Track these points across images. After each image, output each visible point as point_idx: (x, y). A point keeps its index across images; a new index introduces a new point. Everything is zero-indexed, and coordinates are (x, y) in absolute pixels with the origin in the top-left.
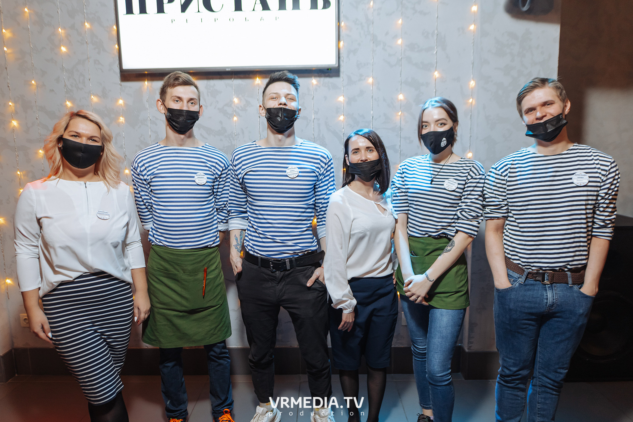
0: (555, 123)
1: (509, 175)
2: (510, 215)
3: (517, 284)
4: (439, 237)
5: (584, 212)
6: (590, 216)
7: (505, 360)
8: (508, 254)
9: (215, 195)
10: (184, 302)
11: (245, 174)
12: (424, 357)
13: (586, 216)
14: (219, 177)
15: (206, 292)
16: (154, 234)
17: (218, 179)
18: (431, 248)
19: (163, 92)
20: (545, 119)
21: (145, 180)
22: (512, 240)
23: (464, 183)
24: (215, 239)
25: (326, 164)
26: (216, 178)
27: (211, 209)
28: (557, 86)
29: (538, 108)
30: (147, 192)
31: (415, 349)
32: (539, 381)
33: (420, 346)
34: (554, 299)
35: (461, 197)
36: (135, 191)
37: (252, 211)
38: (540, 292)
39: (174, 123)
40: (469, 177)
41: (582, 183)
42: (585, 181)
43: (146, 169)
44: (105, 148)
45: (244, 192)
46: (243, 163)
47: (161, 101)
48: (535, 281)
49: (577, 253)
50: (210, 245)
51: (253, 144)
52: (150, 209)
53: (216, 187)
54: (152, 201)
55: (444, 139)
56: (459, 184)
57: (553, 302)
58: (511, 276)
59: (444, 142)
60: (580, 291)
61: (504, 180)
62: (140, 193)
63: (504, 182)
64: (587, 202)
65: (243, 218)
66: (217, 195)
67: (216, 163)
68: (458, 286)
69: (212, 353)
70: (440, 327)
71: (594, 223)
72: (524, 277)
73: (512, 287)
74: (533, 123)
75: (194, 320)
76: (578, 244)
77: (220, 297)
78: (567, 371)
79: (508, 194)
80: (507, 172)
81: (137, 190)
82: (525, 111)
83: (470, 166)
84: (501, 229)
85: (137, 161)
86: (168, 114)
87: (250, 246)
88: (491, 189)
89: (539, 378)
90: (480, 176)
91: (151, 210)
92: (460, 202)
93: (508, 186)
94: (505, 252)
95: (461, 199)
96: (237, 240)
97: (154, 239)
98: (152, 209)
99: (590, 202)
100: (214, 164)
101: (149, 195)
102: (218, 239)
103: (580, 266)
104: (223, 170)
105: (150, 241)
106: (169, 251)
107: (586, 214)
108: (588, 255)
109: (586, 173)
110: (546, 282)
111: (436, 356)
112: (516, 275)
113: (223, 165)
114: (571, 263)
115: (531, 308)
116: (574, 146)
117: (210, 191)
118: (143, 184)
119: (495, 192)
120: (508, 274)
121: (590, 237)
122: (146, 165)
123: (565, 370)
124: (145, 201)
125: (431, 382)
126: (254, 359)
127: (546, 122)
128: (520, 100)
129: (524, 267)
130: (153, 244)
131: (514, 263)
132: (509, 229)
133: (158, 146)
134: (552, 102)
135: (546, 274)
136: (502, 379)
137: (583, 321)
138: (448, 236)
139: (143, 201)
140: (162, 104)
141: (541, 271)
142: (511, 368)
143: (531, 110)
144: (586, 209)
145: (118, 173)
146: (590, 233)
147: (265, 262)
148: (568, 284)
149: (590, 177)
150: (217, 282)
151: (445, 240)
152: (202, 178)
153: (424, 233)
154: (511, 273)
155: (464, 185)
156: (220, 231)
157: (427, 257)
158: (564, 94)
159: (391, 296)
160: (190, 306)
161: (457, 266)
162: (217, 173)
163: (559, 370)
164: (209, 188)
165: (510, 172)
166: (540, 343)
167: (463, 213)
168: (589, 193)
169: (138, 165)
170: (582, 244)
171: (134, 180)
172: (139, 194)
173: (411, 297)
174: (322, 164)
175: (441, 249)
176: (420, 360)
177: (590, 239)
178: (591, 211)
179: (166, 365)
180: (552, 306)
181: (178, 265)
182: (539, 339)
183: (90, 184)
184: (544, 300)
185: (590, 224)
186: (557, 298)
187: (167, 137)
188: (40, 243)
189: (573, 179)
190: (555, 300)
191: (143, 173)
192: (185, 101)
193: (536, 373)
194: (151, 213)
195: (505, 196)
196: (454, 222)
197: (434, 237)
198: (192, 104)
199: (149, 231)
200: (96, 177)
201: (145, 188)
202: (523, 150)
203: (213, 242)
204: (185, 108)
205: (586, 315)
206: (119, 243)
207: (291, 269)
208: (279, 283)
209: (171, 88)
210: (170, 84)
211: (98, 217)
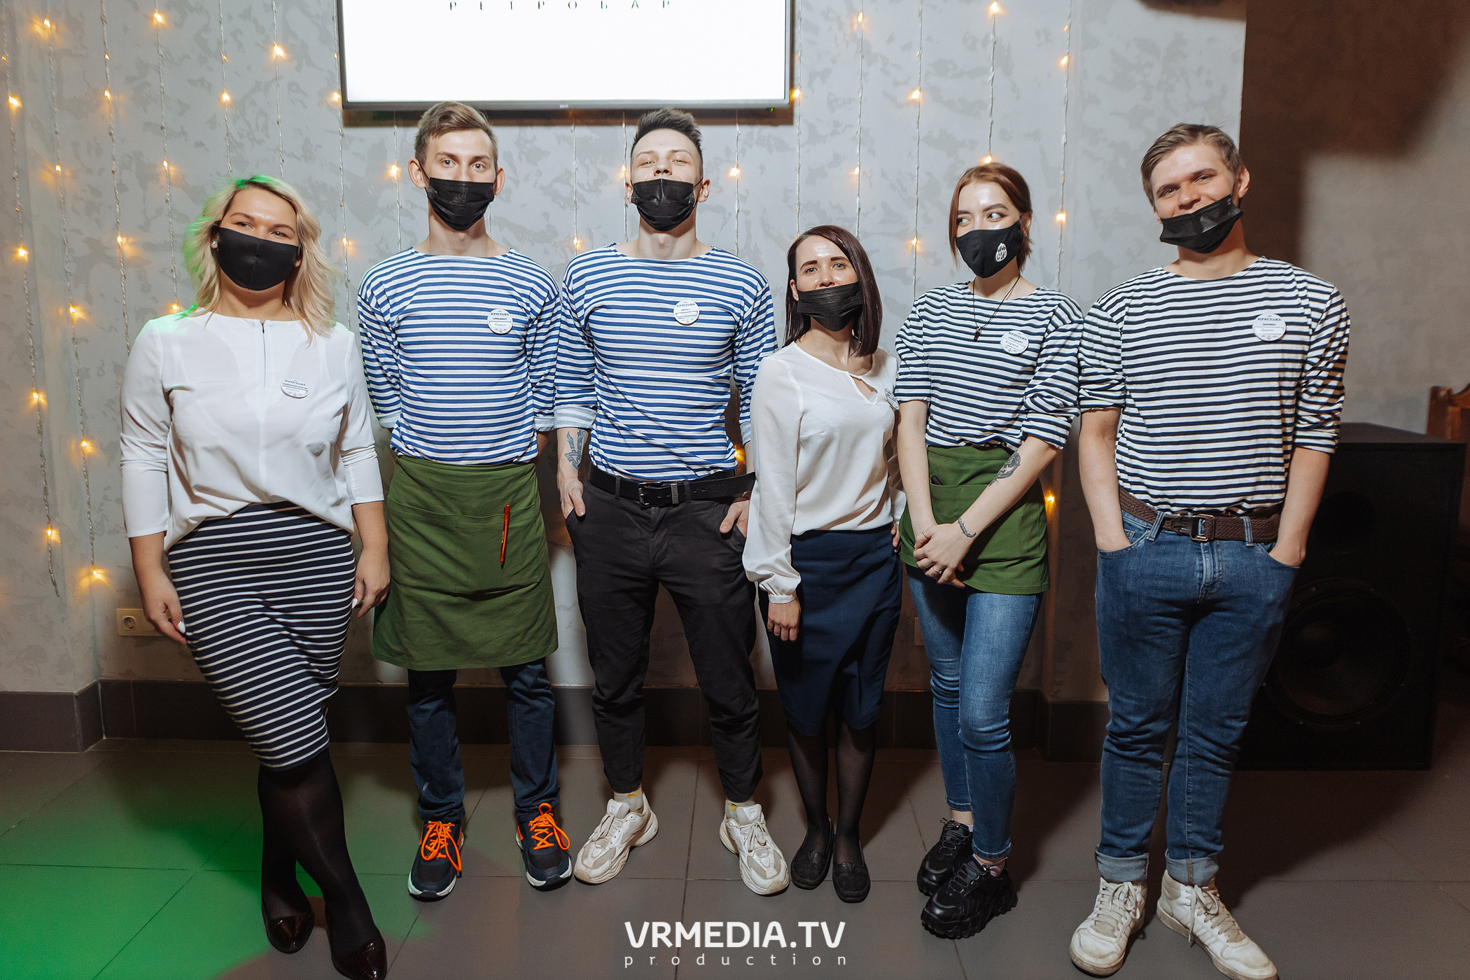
0: (1216, 215)
1: (1126, 318)
2: (1129, 401)
3: (1142, 542)
4: (988, 446)
5: (1276, 394)
6: (1288, 402)
7: (1119, 702)
8: (1125, 481)
9: (528, 356)
10: (461, 575)
11: (592, 312)
12: (955, 700)
13: (1281, 402)
14: (536, 319)
15: (507, 556)
16: (403, 433)
17: (536, 322)
18: (972, 468)
19: (421, 145)
20: (1197, 207)
21: (387, 324)
22: (1132, 453)
23: (1040, 338)
24: (528, 447)
25: (755, 300)
26: (531, 321)
27: (520, 385)
28: (1221, 140)
29: (1184, 185)
30: (389, 348)
31: (938, 683)
32: (1189, 746)
33: (947, 676)
34: (1215, 573)
35: (1035, 367)
36: (364, 346)
37: (602, 385)
38: (1187, 556)
39: (443, 209)
40: (1051, 328)
41: (1271, 336)
42: (1278, 330)
43: (388, 301)
44: (306, 252)
45: (589, 346)
46: (588, 287)
47: (417, 162)
48: (1178, 535)
49: (1263, 478)
50: (516, 457)
51: (610, 251)
52: (396, 383)
53: (532, 339)
54: (401, 367)
55: (1002, 245)
56: (1030, 341)
57: (1214, 578)
58: (1130, 525)
59: (1002, 252)
60: (1269, 556)
61: (1116, 330)
62: (376, 350)
63: (1117, 334)
64: (1282, 375)
65: (585, 404)
66: (532, 356)
67: (532, 290)
68: (1026, 547)
69: (517, 684)
70: (987, 630)
71: (1297, 418)
72: (1155, 527)
73: (1130, 547)
74: (1174, 216)
75: (483, 614)
76: (1264, 460)
77: (535, 567)
78: (1245, 723)
79: (1124, 358)
80: (1123, 313)
81: (370, 344)
82: (1158, 192)
83: (1054, 306)
84: (1111, 431)
85: (370, 284)
86: (431, 190)
87: (600, 455)
88: (1091, 349)
89: (1190, 740)
90: (1074, 326)
91: (398, 387)
92: (1032, 377)
93: (1125, 341)
94: (1119, 478)
95: (1033, 373)
96: (571, 443)
97: (401, 445)
98: (399, 384)
99: (1289, 375)
100: (527, 292)
101: (395, 355)
102: (534, 447)
103: (1268, 505)
104: (545, 304)
105: (394, 449)
106: (433, 469)
107: (1281, 398)
108: (1286, 482)
109: (1281, 315)
110: (1200, 537)
111: (978, 689)
112: (1140, 524)
113: (545, 294)
114: (1249, 498)
115: (1170, 590)
116: (1257, 262)
117: (519, 348)
118: (383, 332)
119: (1099, 355)
120: (1124, 523)
121: (1290, 448)
122: (389, 293)
123: (1242, 721)
124: (385, 367)
125: (968, 744)
126: (603, 695)
127: (1198, 214)
128: (1147, 168)
129: (1156, 508)
130: (400, 454)
131: (1136, 499)
132: (1126, 430)
133: (412, 253)
134: (1212, 173)
135: (1200, 520)
136: (1114, 740)
137: (1275, 618)
138: (1006, 444)
139: (381, 368)
140: (419, 170)
141: (1190, 515)
142: (1131, 718)
143: (1172, 188)
144: (1280, 388)
145: (330, 306)
146: (1290, 439)
148: (1245, 541)
149: (1287, 324)
150: (531, 536)
151: (1000, 452)
152: (502, 321)
153: (957, 438)
154: (1130, 519)
155: (1041, 343)
156: (538, 432)
157: (963, 488)
158: (1236, 155)
159: (887, 570)
160: (472, 583)
161: (1024, 506)
162: (532, 311)
163: (1228, 722)
164: (517, 340)
165: (1128, 314)
166: (1189, 667)
167: (1037, 399)
168: (1287, 356)
169: (373, 294)
170: (1272, 460)
171: (364, 325)
172: (374, 352)
173: (928, 569)
174: (747, 297)
175: (992, 471)
176: (949, 706)
177: (1292, 452)
178: (1292, 393)
179: (422, 707)
180: (1211, 585)
181: (452, 498)
182: (1188, 656)
183: (271, 326)
184: (1195, 573)
185: (1289, 420)
186: (1221, 569)
187: (431, 237)
188: (169, 441)
189: (1253, 327)
190: (1217, 574)
191: (383, 310)
192: (464, 163)
193: (1183, 730)
194: (398, 393)
195: (1119, 363)
196: (1017, 419)
197: (978, 447)
198: (478, 167)
199: (391, 430)
200: (285, 312)
201: (386, 340)
202: (1157, 271)
203: (522, 452)
204: (464, 177)
205: (1282, 606)
206: (324, 446)
207: (680, 502)
208: (655, 531)
209: (436, 137)
210: (434, 128)
211: (285, 394)
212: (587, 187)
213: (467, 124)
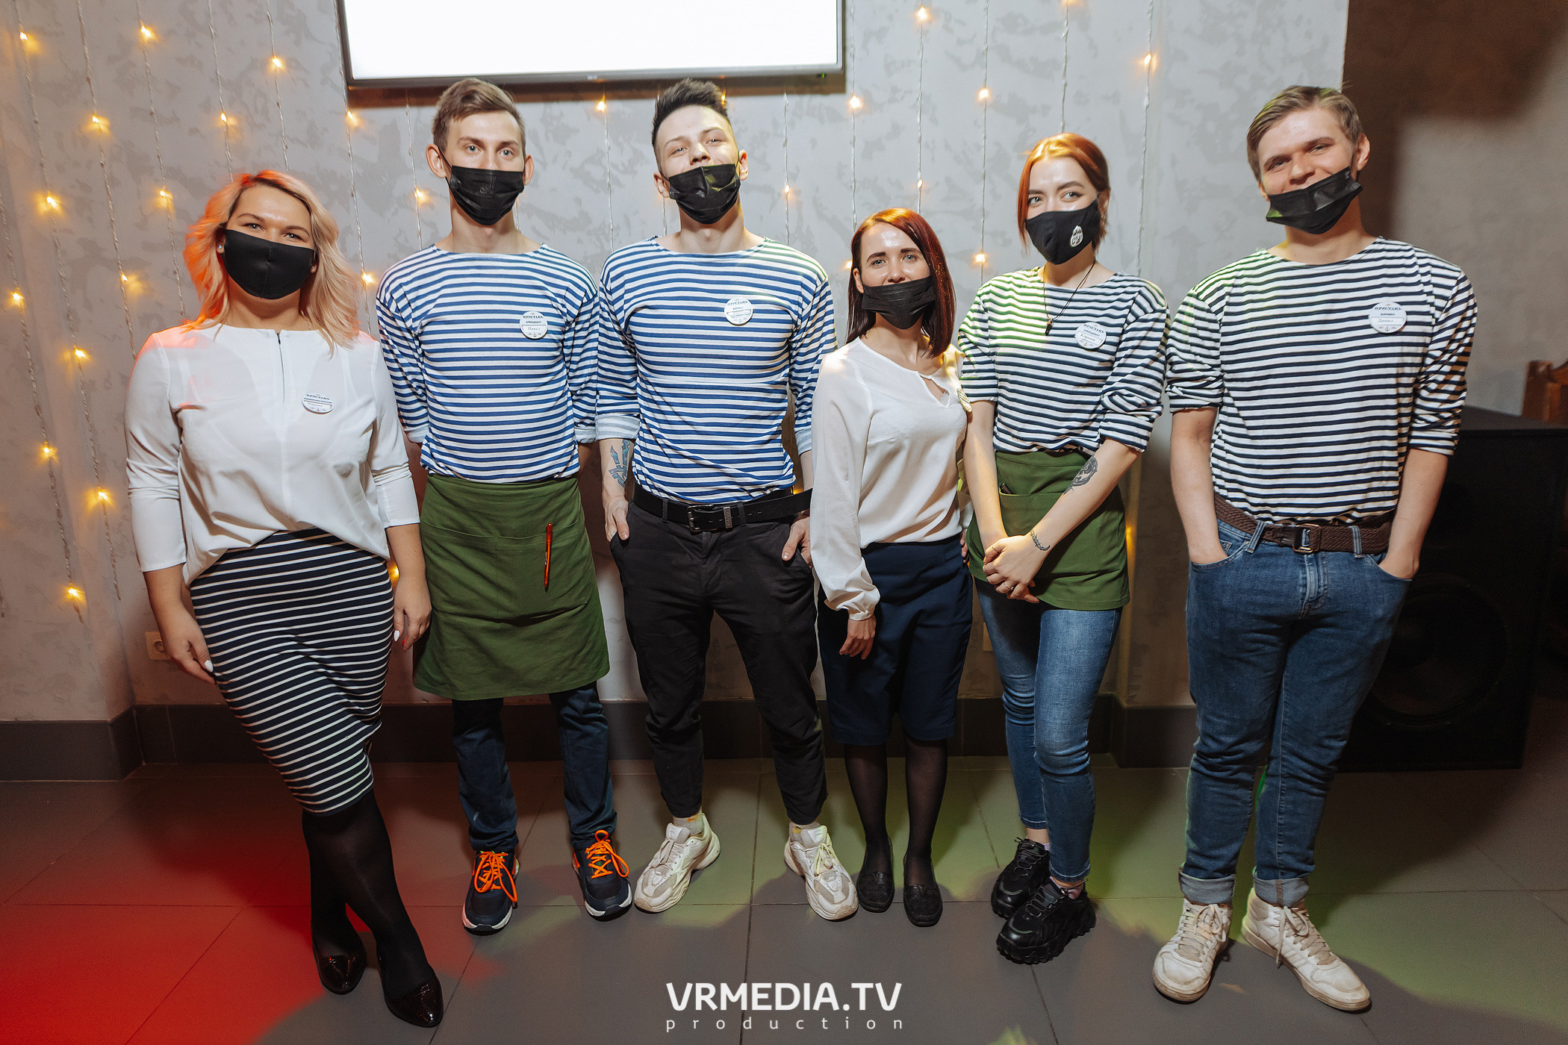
0: (1332, 190)
1: (1227, 309)
2: (1227, 400)
3: (1240, 554)
4: (1063, 451)
5: (1392, 392)
6: (1405, 400)
7: (1209, 721)
8: (1221, 487)
9: (566, 362)
10: (503, 600)
11: (633, 314)
12: (1029, 716)
13: (1398, 401)
14: (574, 321)
15: (551, 577)
16: (432, 450)
17: (573, 325)
18: (1046, 475)
19: (440, 129)
20: (1311, 181)
21: (409, 330)
22: (1230, 457)
23: (1119, 330)
24: (570, 461)
25: (814, 295)
26: (568, 323)
27: (559, 393)
28: (1340, 104)
29: (1296, 157)
30: (413, 357)
31: (1010, 699)
32: (1283, 766)
33: (1021, 692)
34: (1319, 587)
35: (1113, 362)
36: (386, 355)
37: (647, 395)
38: (1289, 570)
39: (468, 201)
40: (1131, 318)
41: (1390, 327)
42: (1397, 321)
43: (409, 304)
44: (322, 257)
45: (630, 351)
46: (628, 286)
47: (437, 149)
48: (1279, 546)
49: (1375, 484)
50: (557, 473)
51: (651, 245)
52: (422, 393)
53: (569, 343)
54: (426, 377)
55: (1078, 228)
56: (1108, 334)
57: (1318, 593)
58: (1226, 535)
59: (1078, 235)
60: (1379, 567)
61: (1214, 321)
62: (398, 359)
63: (1216, 326)
64: (1400, 370)
65: (629, 412)
66: (570, 362)
67: (567, 289)
68: (1105, 559)
69: (568, 710)
70: (1064, 649)
71: (1414, 417)
72: (1255, 538)
73: (1227, 560)
74: (1284, 192)
75: (529, 639)
76: (1377, 464)
77: (582, 587)
78: (1345, 742)
79: (1222, 353)
80: (1223, 303)
81: (392, 352)
82: (1266, 164)
83: (1133, 293)
84: (1205, 433)
85: (389, 287)
86: (454, 180)
87: (643, 474)
88: (1186, 343)
89: (1284, 760)
90: (1156, 315)
91: (424, 398)
92: (1110, 372)
93: (1224, 334)
94: (1214, 484)
95: (1111, 368)
96: (616, 458)
97: (432, 462)
98: (426, 395)
99: (1407, 370)
100: (563, 292)
101: (419, 364)
102: (576, 461)
103: (1380, 513)
104: (583, 305)
105: (424, 466)
106: (466, 487)
107: (1398, 396)
108: (1399, 488)
109: (1401, 304)
110: (1304, 548)
111: (1055, 711)
112: (1237, 534)
113: (582, 294)
114: (1359, 507)
115: (1270, 606)
116: (1375, 243)
117: (557, 353)
118: (405, 339)
119: (1195, 349)
120: (1220, 533)
121: (1405, 449)
122: (410, 296)
123: (1342, 741)
124: (410, 377)
125: (1044, 767)
126: (659, 724)
127: (1312, 189)
128: (1254, 139)
129: (1256, 517)
130: (431, 472)
131: (1233, 507)
132: (1223, 432)
133: (434, 251)
134: (1329, 142)
135: (1305, 530)
136: (1203, 761)
137: (1382, 634)
139: (405, 378)
140: (439, 157)
141: (1293, 525)
142: (1223, 739)
143: (1282, 159)
144: (1398, 385)
146: (1405, 440)
147: (677, 510)
148: (1353, 552)
149: (1408, 313)
150: (576, 555)
151: (1076, 457)
152: (536, 324)
153: (1029, 444)
154: (1227, 529)
155: (1119, 335)
156: (579, 443)
157: (1036, 497)
158: (1356, 122)
159: (957, 581)
160: (513, 607)
161: (1102, 515)
162: (569, 312)
163: (1327, 742)
164: (554, 345)
165: (1228, 304)
166: (1286, 684)
167: (1116, 398)
168: (1406, 349)
169: (392, 297)
170: (1386, 464)
171: (385, 331)
172: (397, 361)
173: (999, 584)
174: (805, 293)
175: (1067, 479)
176: (1022, 722)
177: (1406, 455)
178: (1409, 390)
179: (468, 736)
180: (1316, 600)
181: (489, 519)
182: (1285, 673)
183: (288, 336)
184: (1298, 587)
185: (1405, 420)
186: (1326, 583)
187: (454, 232)
188: (180, 467)
189: (1370, 317)
190: (1322, 588)
191: (404, 315)
192: (491, 149)
193: (1277, 749)
194: (425, 405)
195: (1217, 358)
197: (1052, 452)
198: (506, 154)
199: (420, 444)
200: (303, 321)
201: (410, 348)
202: (1261, 254)
203: (564, 468)
204: (491, 165)
205: (1391, 622)
206: (352, 466)
207: (734, 527)
208: (707, 557)
209: (458, 119)
210: (455, 110)
211: (306, 408)
212: (621, 168)
213: (491, 106)
